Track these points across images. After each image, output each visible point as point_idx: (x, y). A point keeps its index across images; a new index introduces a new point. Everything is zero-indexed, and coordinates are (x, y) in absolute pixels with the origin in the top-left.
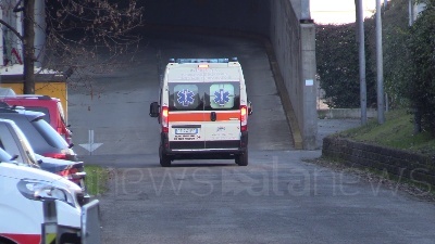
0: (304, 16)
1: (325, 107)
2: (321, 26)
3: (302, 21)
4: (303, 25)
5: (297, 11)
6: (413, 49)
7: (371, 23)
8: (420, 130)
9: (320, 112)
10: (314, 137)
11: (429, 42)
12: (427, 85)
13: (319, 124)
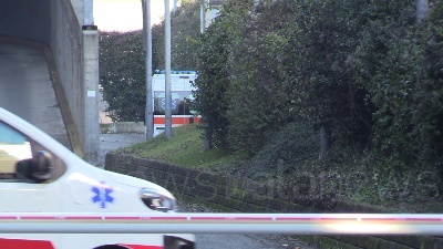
0: (87, 22)
1: (109, 120)
2: (105, 34)
3: (85, 28)
4: (86, 32)
5: (79, 16)
6: (204, 59)
7: (159, 31)
8: (211, 147)
9: (102, 126)
10: (96, 153)
11: (221, 52)
12: (219, 98)
13: (102, 138)
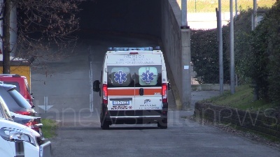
0: (183, 24)
1: (197, 83)
2: (194, 31)
3: (182, 28)
4: (183, 30)
5: (179, 21)
6: (254, 45)
7: (227, 29)
8: (258, 99)
9: (193, 86)
10: (189, 103)
11: (264, 41)
12: (262, 69)
13: (193, 93)
